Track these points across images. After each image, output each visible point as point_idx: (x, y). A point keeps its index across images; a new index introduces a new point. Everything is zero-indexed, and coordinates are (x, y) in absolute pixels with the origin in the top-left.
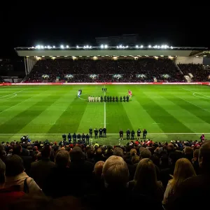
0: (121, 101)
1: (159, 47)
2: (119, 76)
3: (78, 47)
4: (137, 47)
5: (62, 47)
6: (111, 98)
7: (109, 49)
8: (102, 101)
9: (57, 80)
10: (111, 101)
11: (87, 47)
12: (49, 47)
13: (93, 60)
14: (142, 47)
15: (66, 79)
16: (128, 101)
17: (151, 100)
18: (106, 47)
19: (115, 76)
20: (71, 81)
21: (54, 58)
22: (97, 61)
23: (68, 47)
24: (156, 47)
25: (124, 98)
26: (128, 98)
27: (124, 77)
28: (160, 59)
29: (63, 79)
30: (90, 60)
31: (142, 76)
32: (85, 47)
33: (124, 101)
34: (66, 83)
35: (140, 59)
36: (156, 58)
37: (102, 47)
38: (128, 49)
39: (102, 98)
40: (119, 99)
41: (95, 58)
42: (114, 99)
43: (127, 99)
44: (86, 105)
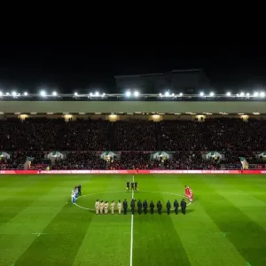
0: (169, 212)
1: (248, 95)
2: (165, 155)
3: (76, 94)
4: (202, 94)
5: (43, 94)
6: (145, 204)
7: (142, 99)
8: (125, 211)
9: (29, 163)
10: (145, 211)
11: (97, 94)
12: (15, 94)
13: (108, 122)
14: (212, 94)
15: (48, 162)
16: (184, 211)
17: (236, 210)
18: (137, 94)
19: (156, 155)
20: (58, 165)
21: (24, 117)
22: (117, 123)
23: (55, 94)
24: (242, 95)
25: (176, 205)
26: (183, 204)
27: (176, 157)
28: (252, 119)
29: (41, 162)
30: (102, 122)
31: (216, 155)
32: (91, 95)
33: (176, 211)
34: (48, 171)
35: (209, 121)
36: (245, 117)
37: (128, 94)
38: (183, 99)
39: (125, 205)
40: (164, 207)
41: (113, 117)
42: (152, 206)
43: (182, 207)
44: (90, 220)
